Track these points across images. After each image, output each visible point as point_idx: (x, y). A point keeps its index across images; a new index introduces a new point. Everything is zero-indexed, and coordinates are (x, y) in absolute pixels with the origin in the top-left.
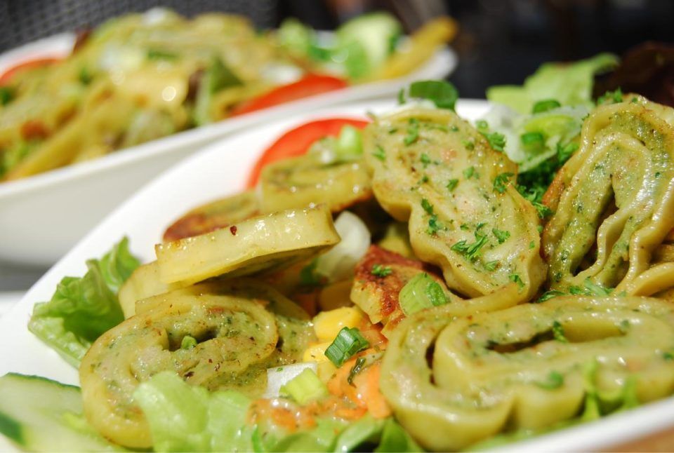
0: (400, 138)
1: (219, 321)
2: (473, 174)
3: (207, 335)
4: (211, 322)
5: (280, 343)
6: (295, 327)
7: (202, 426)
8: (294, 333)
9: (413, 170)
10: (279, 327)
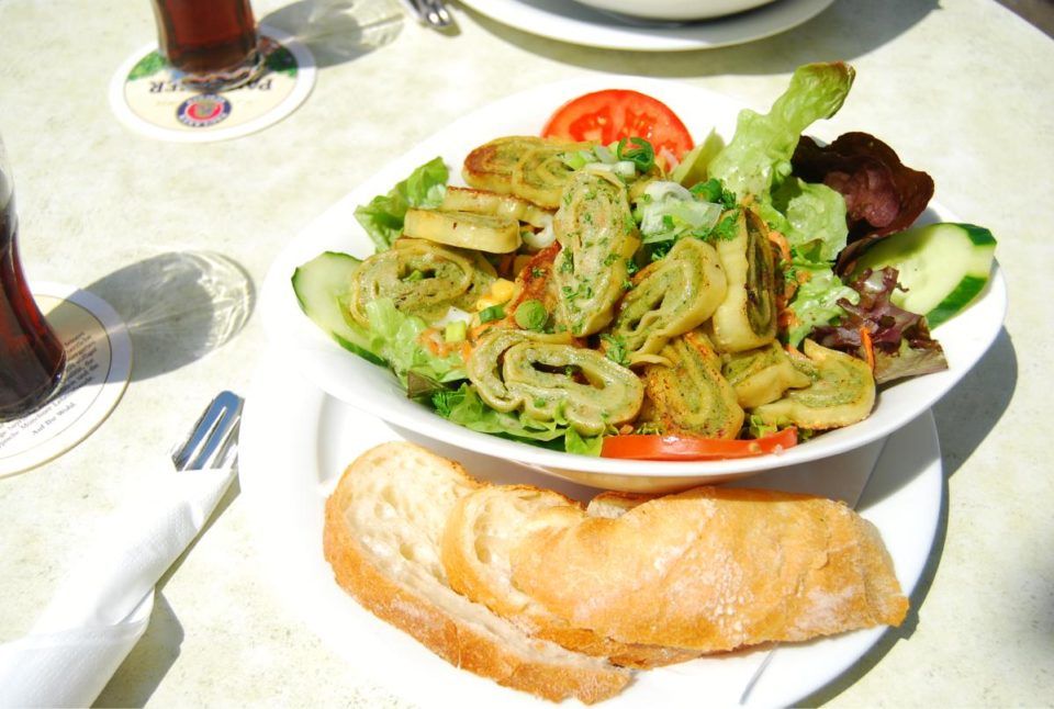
0: (586, 190)
1: (438, 267)
2: (604, 242)
3: (429, 274)
4: (433, 266)
5: (471, 286)
6: (485, 280)
7: (394, 334)
8: (482, 283)
9: (578, 221)
10: (473, 278)
